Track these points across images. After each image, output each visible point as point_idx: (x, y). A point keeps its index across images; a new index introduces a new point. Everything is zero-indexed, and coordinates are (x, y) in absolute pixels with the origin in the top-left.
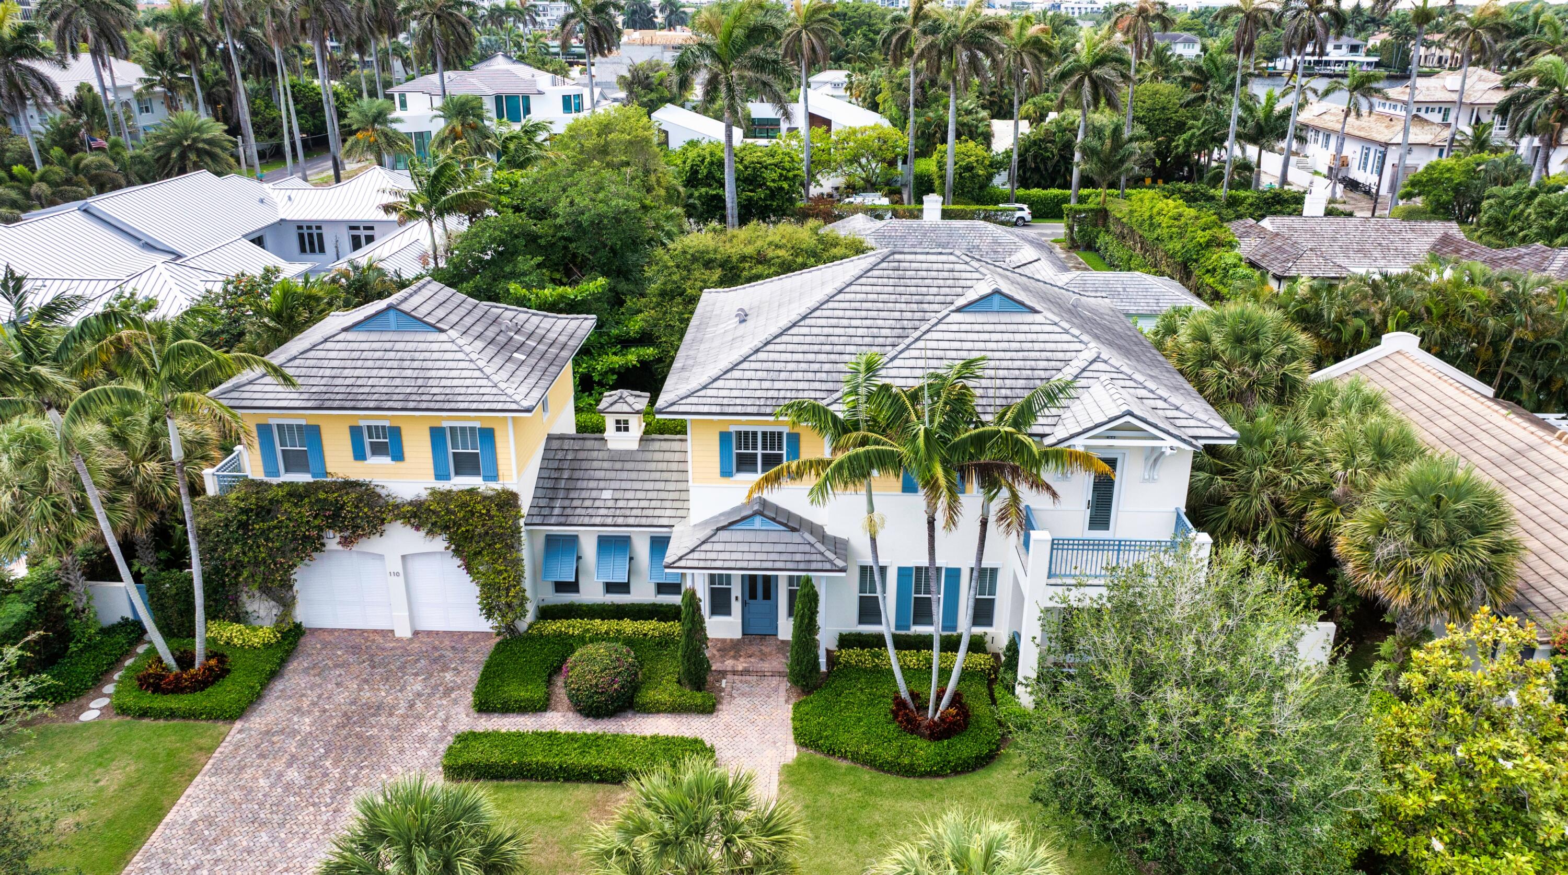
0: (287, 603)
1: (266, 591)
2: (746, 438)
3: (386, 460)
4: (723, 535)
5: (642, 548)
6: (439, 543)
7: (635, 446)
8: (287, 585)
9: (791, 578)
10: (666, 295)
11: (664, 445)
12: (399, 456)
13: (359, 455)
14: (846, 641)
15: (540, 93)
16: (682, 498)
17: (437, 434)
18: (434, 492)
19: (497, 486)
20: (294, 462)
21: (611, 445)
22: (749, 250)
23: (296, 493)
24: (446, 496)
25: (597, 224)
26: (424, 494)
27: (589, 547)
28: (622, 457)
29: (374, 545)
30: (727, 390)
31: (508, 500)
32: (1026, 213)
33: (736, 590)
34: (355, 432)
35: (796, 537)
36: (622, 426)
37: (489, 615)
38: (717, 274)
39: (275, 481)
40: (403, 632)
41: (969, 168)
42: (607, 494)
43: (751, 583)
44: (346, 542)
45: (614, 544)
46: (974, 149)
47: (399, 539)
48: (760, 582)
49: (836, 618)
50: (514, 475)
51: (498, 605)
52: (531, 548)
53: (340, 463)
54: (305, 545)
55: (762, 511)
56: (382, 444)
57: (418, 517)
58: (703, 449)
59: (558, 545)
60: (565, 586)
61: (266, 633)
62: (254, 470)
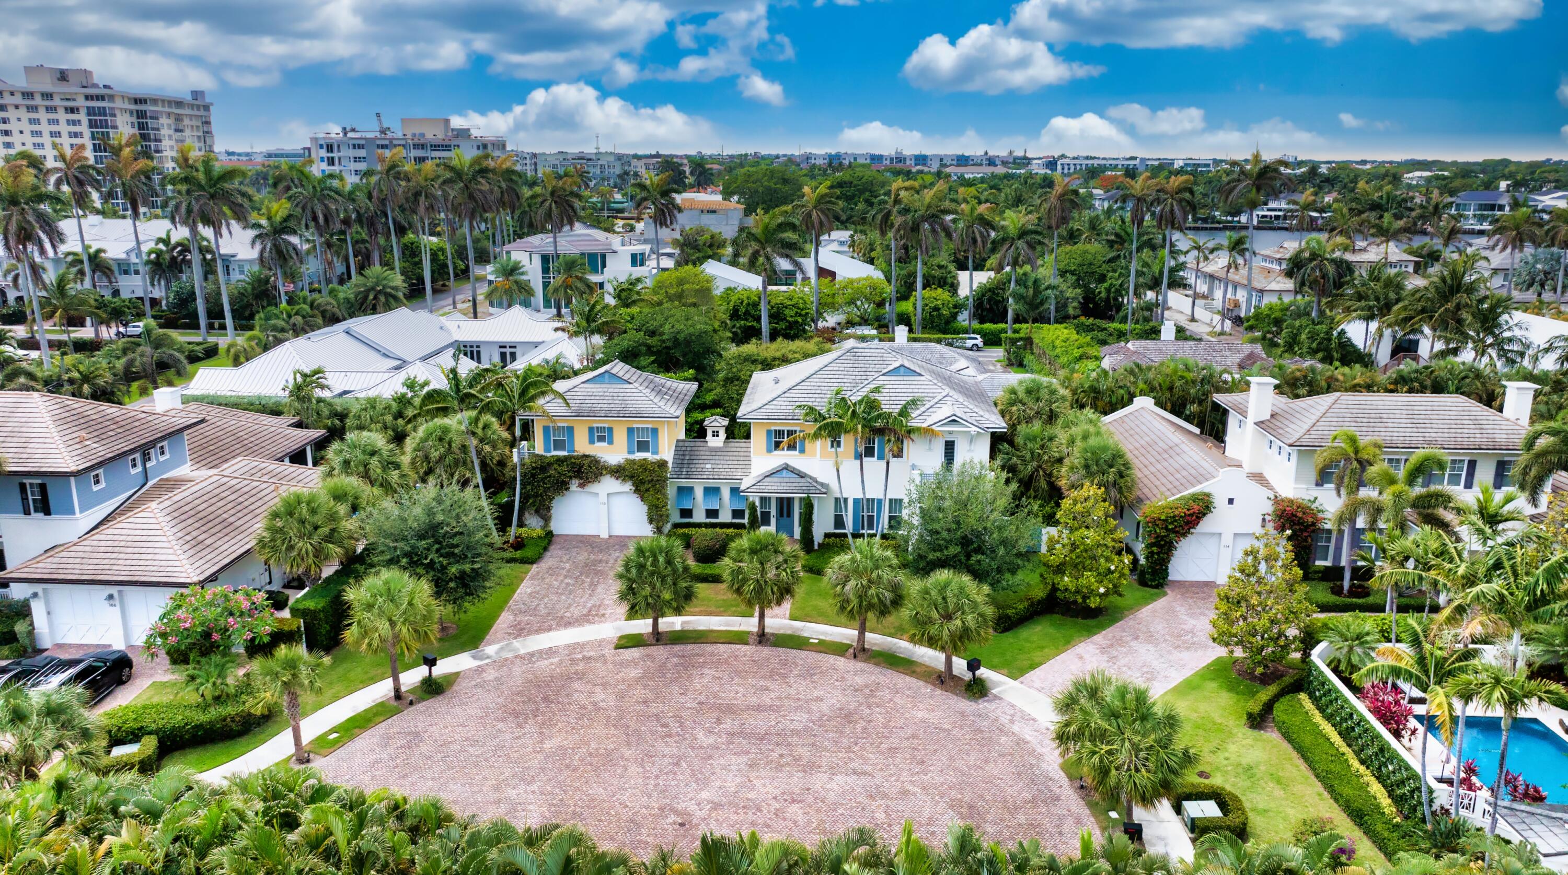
0: (547, 519)
1: (537, 512)
2: (779, 433)
3: (604, 444)
4: (767, 479)
5: (726, 493)
6: (628, 487)
7: (721, 444)
8: (549, 509)
9: (801, 499)
10: (729, 381)
11: (738, 445)
12: (611, 442)
13: (592, 442)
14: (827, 535)
15: (615, 252)
16: (747, 468)
17: (630, 431)
18: (627, 460)
19: (658, 457)
20: (559, 445)
21: (709, 444)
22: (778, 354)
23: (560, 461)
24: (633, 462)
26: (622, 461)
27: (699, 493)
28: (715, 450)
29: (594, 488)
30: (771, 410)
31: (662, 464)
32: (979, 341)
33: (773, 512)
34: (591, 430)
35: (803, 480)
36: (716, 434)
37: (651, 522)
39: (548, 455)
40: (604, 535)
41: (936, 309)
42: (708, 466)
43: (780, 501)
44: (582, 486)
45: (712, 491)
46: (941, 295)
47: (609, 485)
48: (785, 505)
49: (822, 525)
50: (666, 453)
51: (656, 516)
52: (671, 491)
53: (582, 445)
54: (562, 486)
55: (786, 467)
56: (603, 435)
57: (619, 472)
58: (759, 439)
59: (684, 491)
60: (686, 513)
61: (539, 532)
62: (539, 449)
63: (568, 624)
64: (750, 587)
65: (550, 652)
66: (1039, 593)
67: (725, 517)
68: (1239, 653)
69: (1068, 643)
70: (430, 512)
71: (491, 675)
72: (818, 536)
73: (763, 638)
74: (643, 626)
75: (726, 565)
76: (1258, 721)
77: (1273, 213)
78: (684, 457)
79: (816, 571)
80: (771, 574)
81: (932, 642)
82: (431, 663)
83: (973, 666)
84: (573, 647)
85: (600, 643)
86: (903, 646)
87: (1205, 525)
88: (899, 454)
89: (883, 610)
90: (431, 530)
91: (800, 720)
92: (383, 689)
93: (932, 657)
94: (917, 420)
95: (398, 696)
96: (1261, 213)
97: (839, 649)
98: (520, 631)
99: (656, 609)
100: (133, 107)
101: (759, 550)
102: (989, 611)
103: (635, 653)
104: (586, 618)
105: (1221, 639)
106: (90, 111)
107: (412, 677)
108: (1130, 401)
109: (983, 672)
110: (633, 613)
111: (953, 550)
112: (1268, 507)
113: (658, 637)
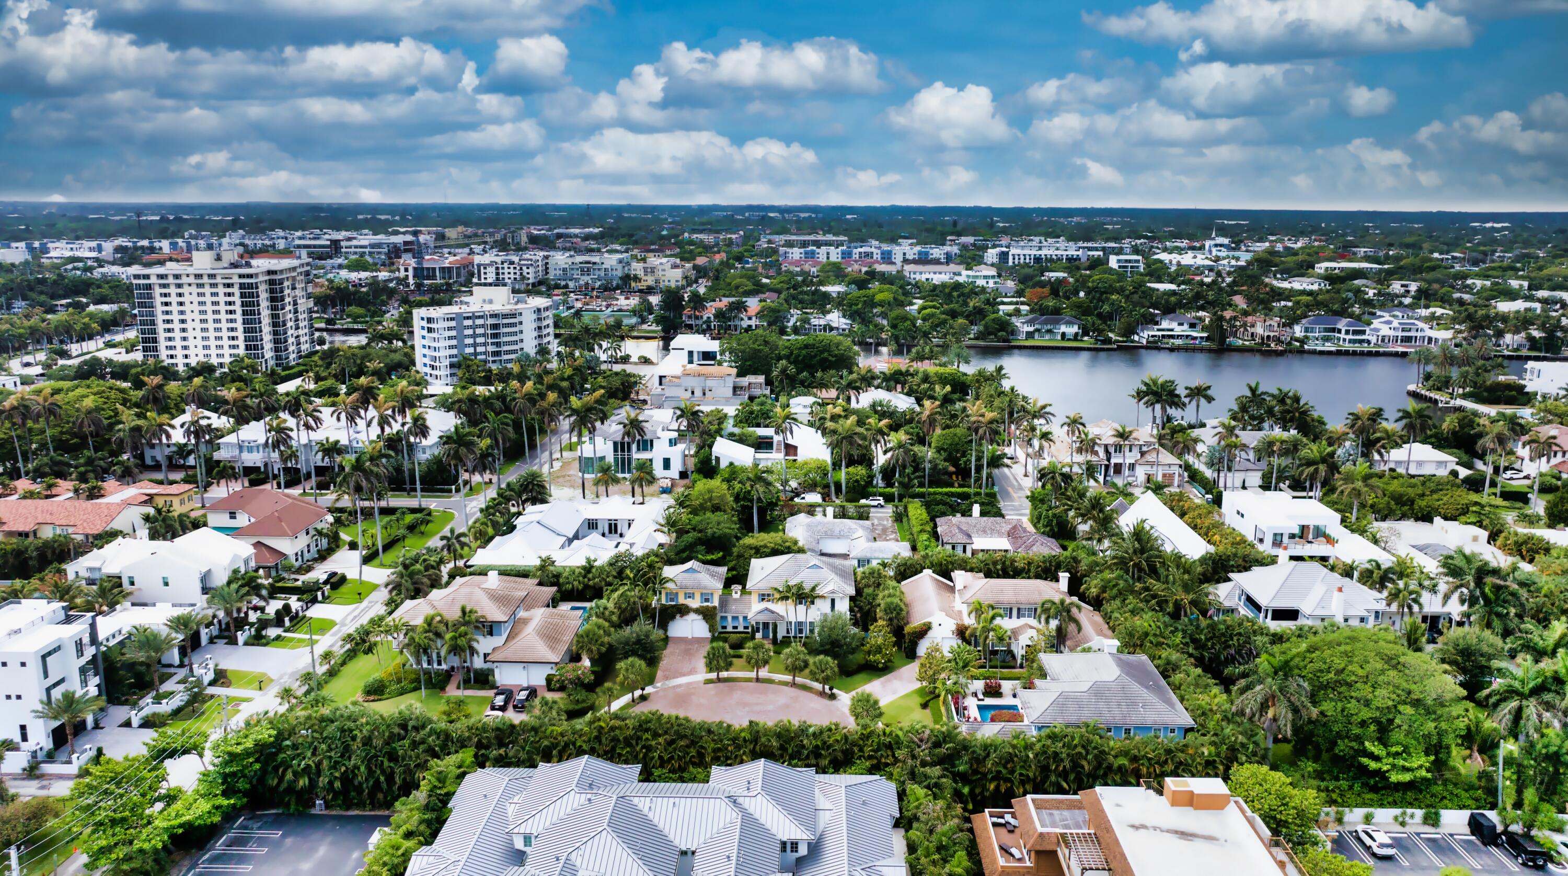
0: (666, 630)
1: (664, 628)
2: (763, 595)
3: (691, 600)
4: (758, 614)
5: (741, 619)
6: (700, 617)
7: (739, 597)
8: (668, 627)
9: (772, 622)
10: (740, 556)
11: (746, 597)
12: (693, 599)
13: (685, 599)
14: (783, 637)
15: (659, 438)
16: (750, 608)
17: (701, 594)
18: (700, 606)
19: (712, 604)
20: (672, 600)
21: (733, 598)
22: (761, 548)
23: (673, 606)
24: (702, 607)
25: (720, 537)
26: (698, 607)
27: (730, 619)
28: (736, 600)
29: (686, 617)
30: (760, 585)
31: (715, 608)
32: (882, 502)
33: (761, 629)
34: (685, 594)
35: (773, 615)
36: (736, 593)
37: (710, 632)
38: (753, 552)
39: (667, 604)
40: (691, 637)
41: (857, 481)
42: (733, 607)
43: (764, 623)
44: (681, 617)
45: (735, 618)
46: (859, 471)
47: (692, 616)
48: (766, 625)
49: (781, 633)
50: (716, 603)
51: (712, 629)
52: (718, 618)
53: (681, 600)
54: (673, 617)
55: (767, 609)
56: (690, 596)
57: (697, 611)
58: (754, 598)
59: (724, 618)
60: (725, 627)
61: (663, 636)
62: (664, 602)
63: (684, 675)
64: (753, 661)
65: (680, 686)
66: (863, 662)
67: (741, 629)
68: (924, 684)
69: (870, 681)
70: (638, 635)
71: (661, 693)
72: (779, 637)
73: (758, 680)
74: (713, 675)
75: (743, 652)
76: (925, 706)
77: (1160, 333)
78: (724, 602)
79: (778, 653)
80: (761, 655)
81: (817, 680)
82: (643, 689)
83: (831, 689)
84: (689, 684)
85: (698, 682)
86: (808, 682)
87: (930, 634)
88: (813, 603)
89: (801, 669)
90: (638, 641)
91: (771, 707)
92: (627, 698)
93: (818, 686)
94: (819, 591)
95: (633, 700)
96: (1151, 333)
97: (785, 684)
98: (667, 678)
99: (719, 669)
100: (267, 278)
101: (757, 648)
102: (836, 669)
103: (711, 685)
104: (692, 672)
105: (921, 679)
106: (242, 286)
107: (638, 693)
108: (921, 572)
109: (835, 691)
110: (711, 670)
111: (828, 647)
112: (954, 627)
113: (719, 680)
